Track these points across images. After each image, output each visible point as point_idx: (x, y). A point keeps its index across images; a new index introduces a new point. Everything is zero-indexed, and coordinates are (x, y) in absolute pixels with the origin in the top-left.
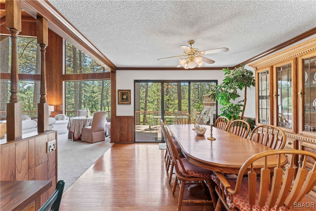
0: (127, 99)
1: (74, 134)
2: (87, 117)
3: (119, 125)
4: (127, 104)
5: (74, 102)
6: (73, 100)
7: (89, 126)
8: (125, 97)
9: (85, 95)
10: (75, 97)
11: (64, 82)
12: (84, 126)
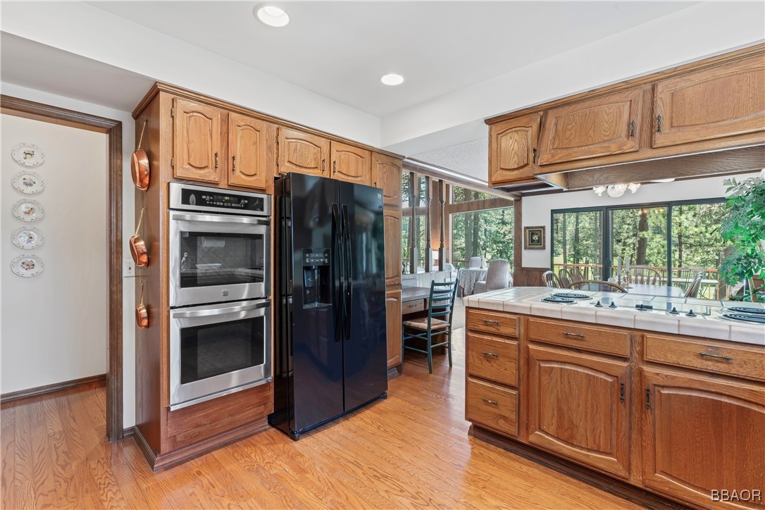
0: (539, 241)
1: (464, 289)
2: (481, 268)
3: (526, 280)
4: (539, 249)
5: (464, 245)
6: (463, 240)
7: (484, 280)
8: (535, 238)
9: (486, 230)
10: (466, 235)
11: (451, 215)
12: (476, 281)
